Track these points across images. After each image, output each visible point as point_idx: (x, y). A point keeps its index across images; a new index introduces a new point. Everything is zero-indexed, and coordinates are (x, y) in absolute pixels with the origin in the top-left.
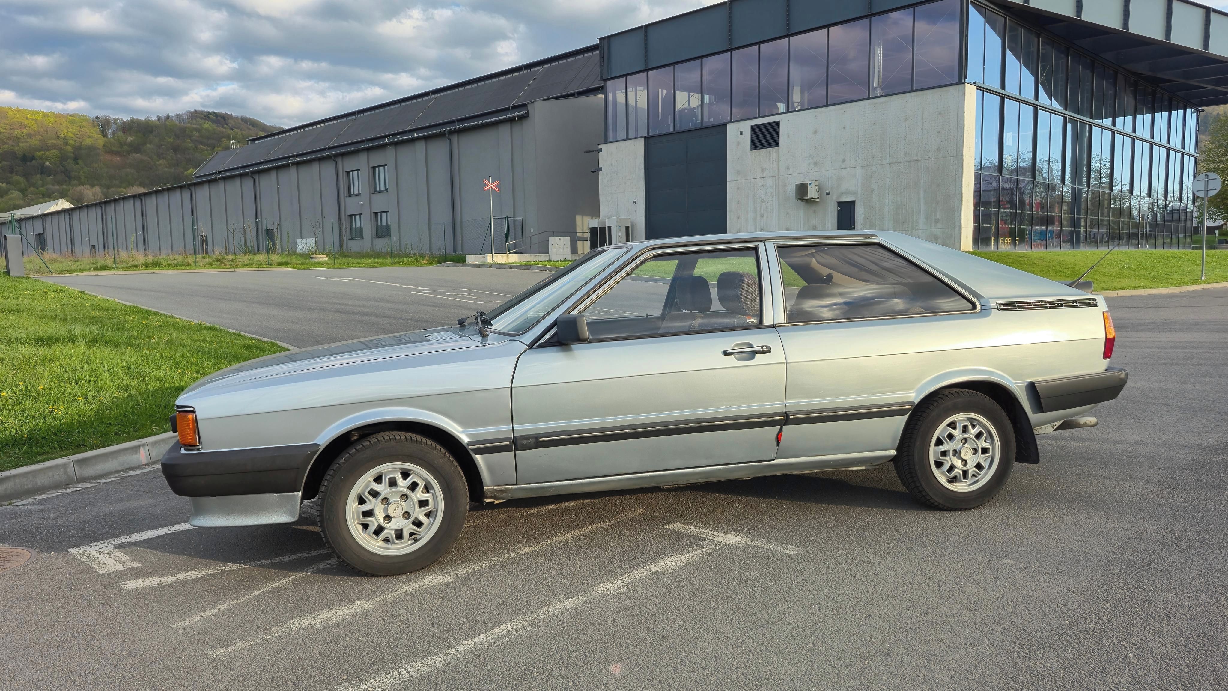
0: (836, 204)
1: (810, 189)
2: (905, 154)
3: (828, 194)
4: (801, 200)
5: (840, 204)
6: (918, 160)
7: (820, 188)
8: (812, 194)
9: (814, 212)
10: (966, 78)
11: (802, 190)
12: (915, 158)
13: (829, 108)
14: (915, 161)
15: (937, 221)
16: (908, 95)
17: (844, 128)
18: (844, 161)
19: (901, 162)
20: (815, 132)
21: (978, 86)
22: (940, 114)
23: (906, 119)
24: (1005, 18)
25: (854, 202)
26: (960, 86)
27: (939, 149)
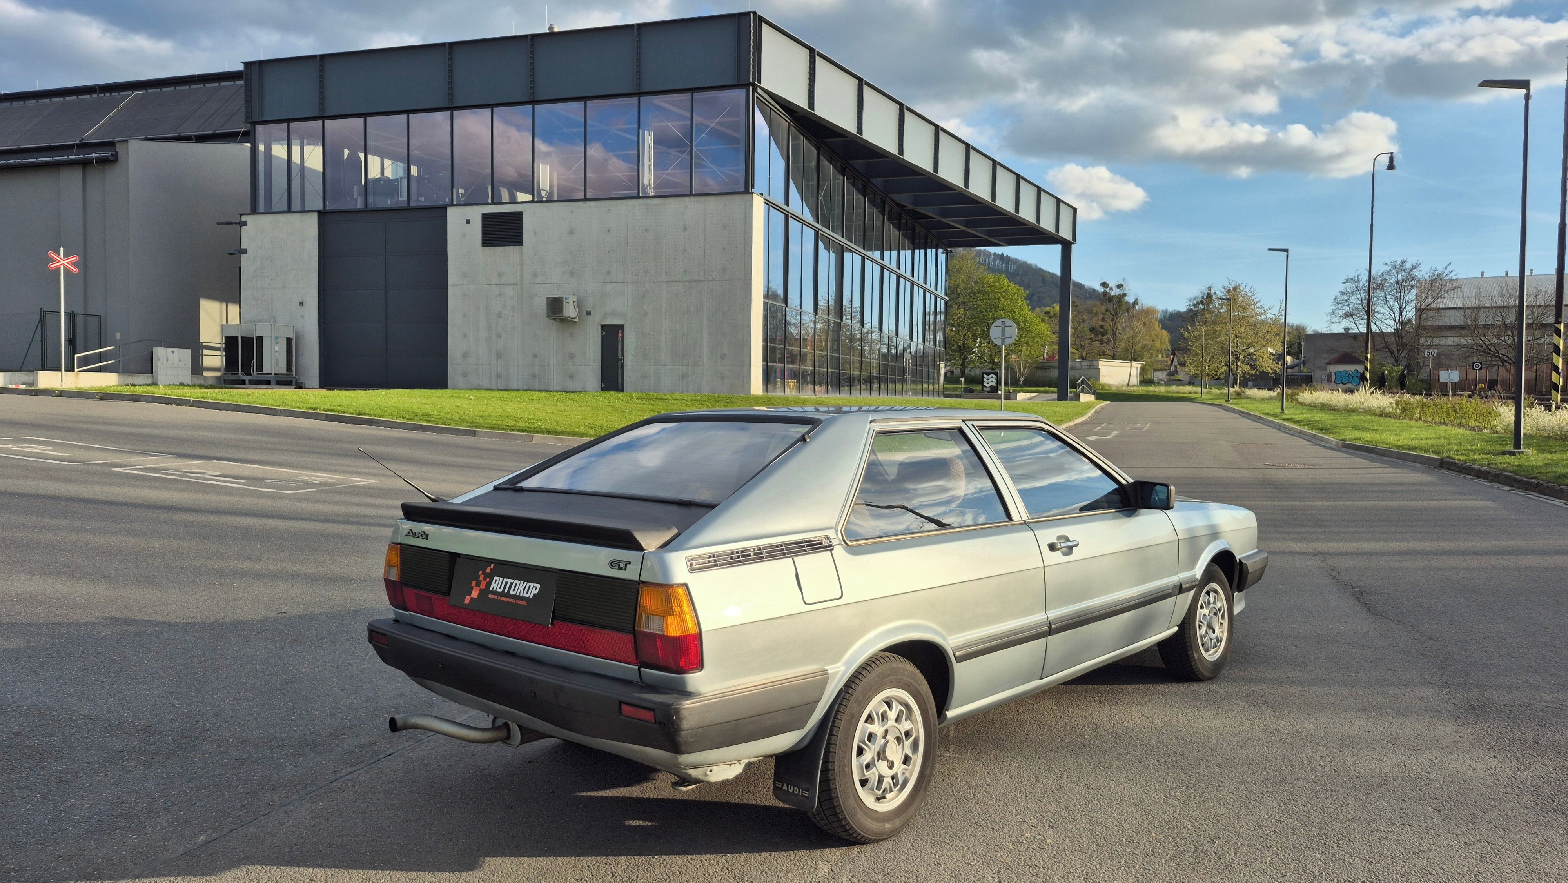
0: (600, 328)
1: (567, 305)
2: (685, 271)
3: (589, 313)
4: (554, 319)
5: (603, 326)
6: (701, 281)
7: (579, 305)
8: (570, 311)
9: (572, 335)
10: (753, 187)
11: (555, 306)
12: (697, 278)
13: (588, 203)
14: (696, 281)
15: (723, 357)
16: (687, 199)
17: (609, 231)
18: (609, 273)
19: (679, 281)
20: (571, 232)
21: (765, 199)
22: (725, 227)
23: (685, 229)
24: (789, 124)
25: (622, 327)
26: (747, 196)
27: (724, 270)
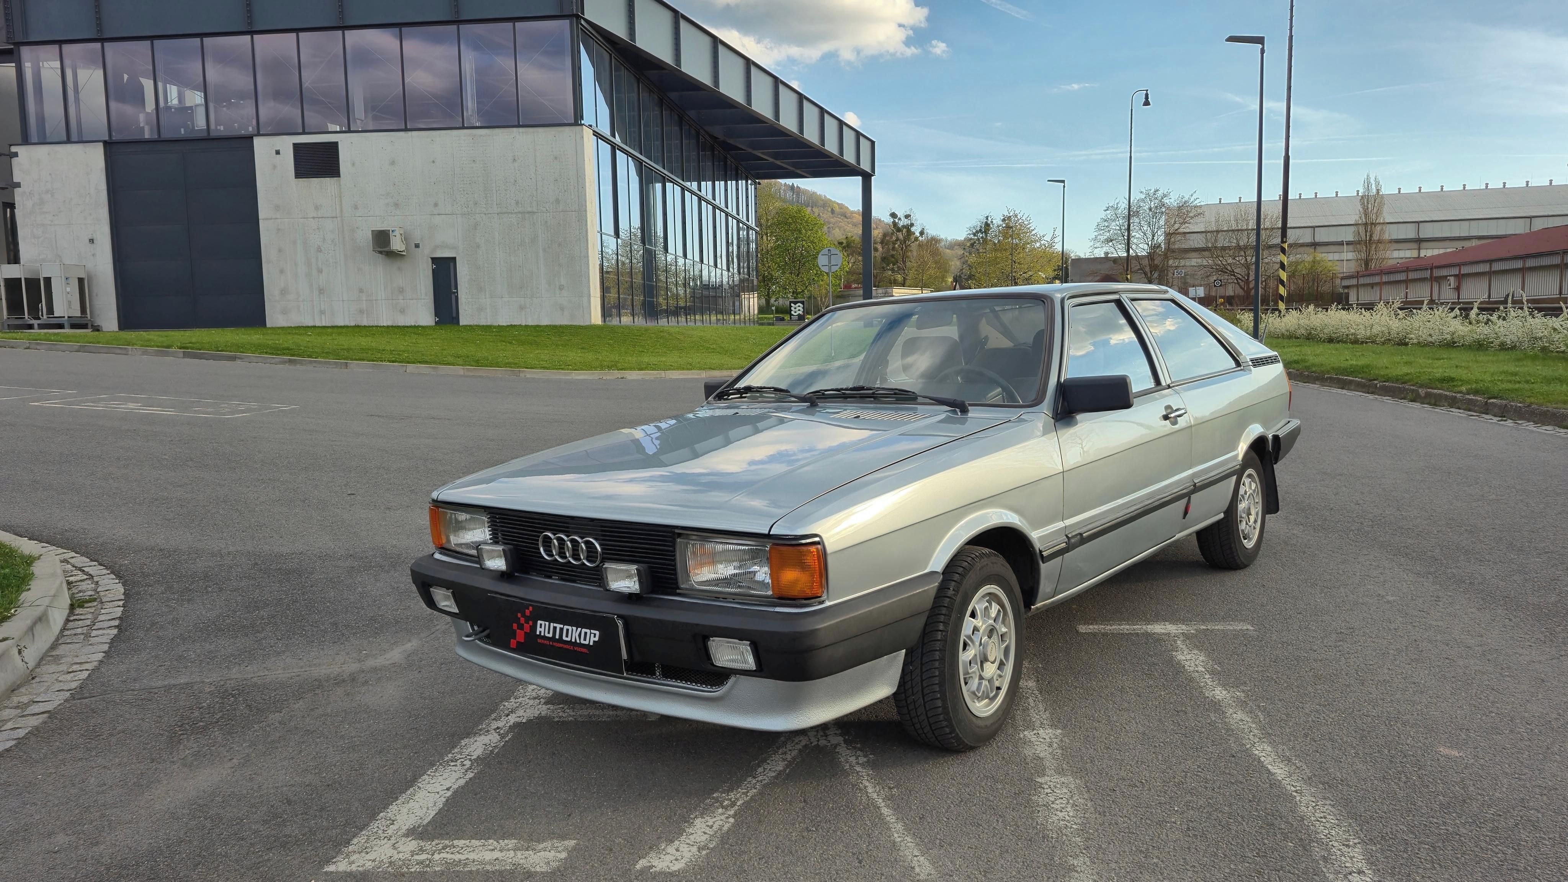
0: (430, 260)
1: (394, 237)
2: (517, 203)
3: (417, 246)
4: (381, 252)
5: (434, 260)
6: (534, 213)
7: (406, 238)
8: (397, 244)
9: (400, 269)
10: (582, 118)
11: (381, 239)
12: (529, 209)
13: (410, 133)
14: (529, 212)
15: (561, 288)
16: (515, 130)
17: (433, 162)
18: (436, 205)
19: (512, 213)
20: (393, 163)
21: (594, 131)
22: (556, 158)
23: (514, 160)
24: (611, 55)
25: (454, 259)
26: (578, 128)
27: (558, 201)
